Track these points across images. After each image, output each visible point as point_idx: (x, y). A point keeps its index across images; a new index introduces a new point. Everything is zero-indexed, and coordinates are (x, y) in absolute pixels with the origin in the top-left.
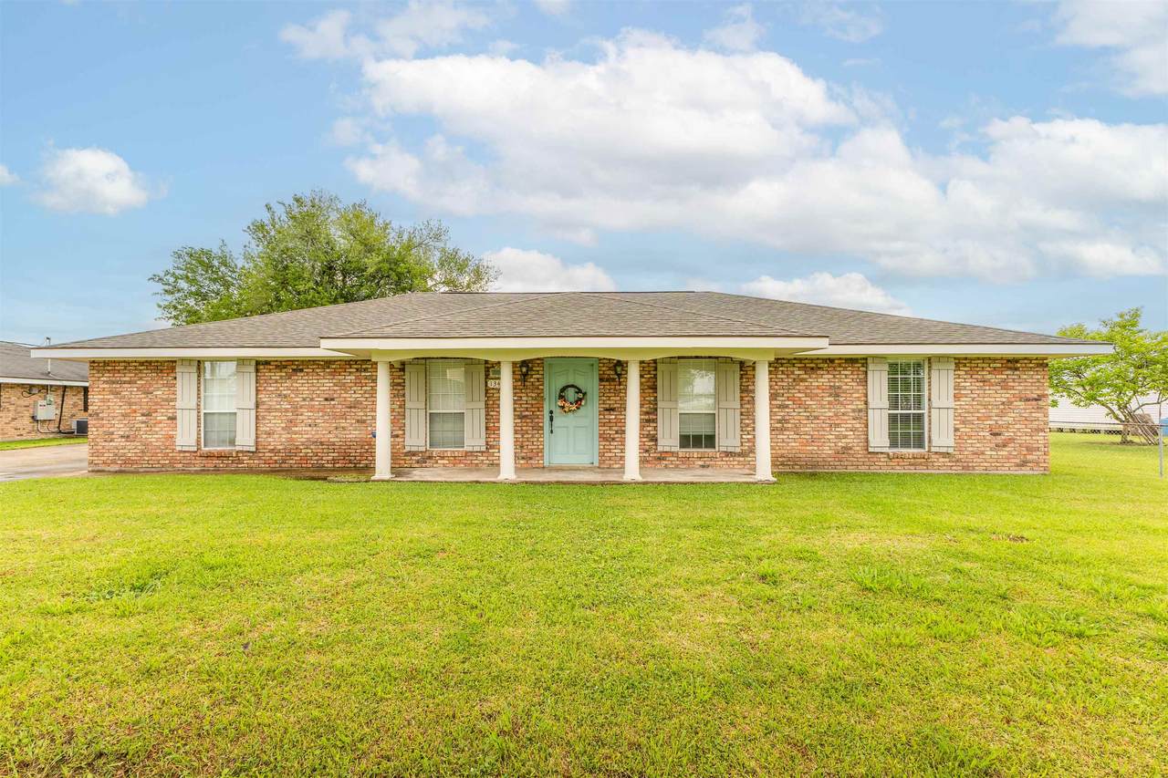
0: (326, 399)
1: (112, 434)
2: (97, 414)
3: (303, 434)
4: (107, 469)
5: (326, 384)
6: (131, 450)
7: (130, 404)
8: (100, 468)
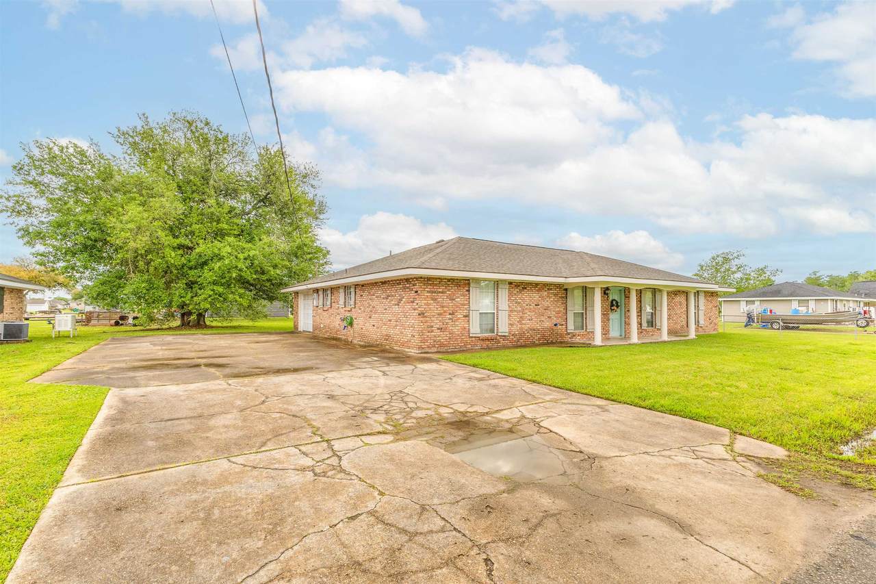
0: (536, 305)
1: (432, 327)
2: (423, 314)
3: (527, 324)
4: (430, 351)
5: (536, 296)
6: (443, 337)
7: (443, 307)
8: (426, 351)
